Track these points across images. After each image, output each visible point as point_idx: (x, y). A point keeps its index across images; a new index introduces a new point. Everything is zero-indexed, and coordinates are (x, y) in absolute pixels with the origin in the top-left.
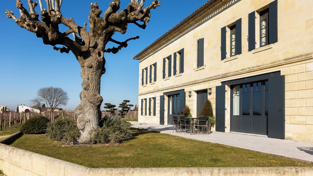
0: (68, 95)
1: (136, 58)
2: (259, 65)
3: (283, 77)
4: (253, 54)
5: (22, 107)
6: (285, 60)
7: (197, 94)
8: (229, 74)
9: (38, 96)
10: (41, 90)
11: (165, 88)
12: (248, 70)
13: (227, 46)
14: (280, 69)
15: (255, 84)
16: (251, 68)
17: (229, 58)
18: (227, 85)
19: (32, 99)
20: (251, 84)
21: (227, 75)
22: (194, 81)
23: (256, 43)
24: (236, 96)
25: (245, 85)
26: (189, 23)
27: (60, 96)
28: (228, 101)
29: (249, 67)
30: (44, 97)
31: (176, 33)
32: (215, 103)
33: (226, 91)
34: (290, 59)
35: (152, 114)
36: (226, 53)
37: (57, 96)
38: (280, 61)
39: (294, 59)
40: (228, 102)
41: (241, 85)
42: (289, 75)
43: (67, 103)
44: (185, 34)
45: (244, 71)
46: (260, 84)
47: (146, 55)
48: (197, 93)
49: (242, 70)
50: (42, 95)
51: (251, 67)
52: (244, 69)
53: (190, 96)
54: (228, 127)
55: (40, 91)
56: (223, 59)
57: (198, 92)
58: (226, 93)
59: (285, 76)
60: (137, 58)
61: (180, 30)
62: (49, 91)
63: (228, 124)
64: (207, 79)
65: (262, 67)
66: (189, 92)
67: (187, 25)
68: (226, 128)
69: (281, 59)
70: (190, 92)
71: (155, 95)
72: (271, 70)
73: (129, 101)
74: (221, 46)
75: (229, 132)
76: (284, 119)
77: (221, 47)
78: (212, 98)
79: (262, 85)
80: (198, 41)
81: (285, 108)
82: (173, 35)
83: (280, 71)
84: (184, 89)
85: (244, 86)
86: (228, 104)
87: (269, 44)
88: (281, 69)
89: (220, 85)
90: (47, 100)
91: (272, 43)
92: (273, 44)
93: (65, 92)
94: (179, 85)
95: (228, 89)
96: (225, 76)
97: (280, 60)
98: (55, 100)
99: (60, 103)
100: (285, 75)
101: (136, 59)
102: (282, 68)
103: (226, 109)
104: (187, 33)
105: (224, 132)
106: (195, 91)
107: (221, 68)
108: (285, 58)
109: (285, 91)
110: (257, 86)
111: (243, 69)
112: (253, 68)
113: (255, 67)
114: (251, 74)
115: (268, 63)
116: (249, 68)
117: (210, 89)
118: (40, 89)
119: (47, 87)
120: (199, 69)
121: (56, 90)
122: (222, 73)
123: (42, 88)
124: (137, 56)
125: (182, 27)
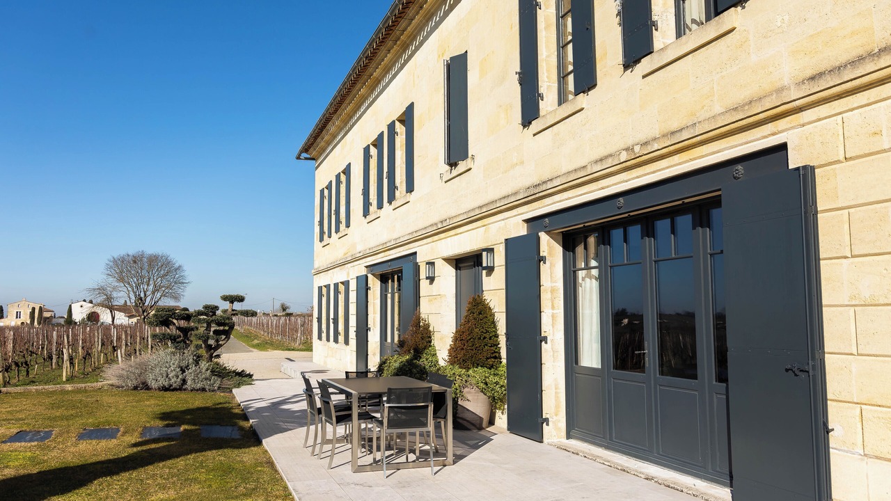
0: (186, 274)
1: (304, 155)
2: (675, 126)
3: (806, 176)
4: (644, 77)
5: (82, 306)
6: (812, 78)
7: (456, 270)
8: (550, 185)
9: (105, 277)
10: (115, 261)
11: (368, 251)
12: (624, 156)
13: (544, 64)
14: (785, 134)
15: (663, 225)
16: (637, 149)
17: (548, 116)
18: (548, 233)
19: (91, 286)
20: (647, 222)
21: (544, 187)
22: (442, 222)
23: (654, 24)
24: (588, 280)
25: (622, 229)
26: (421, 7)
27: (163, 277)
28: (556, 302)
29: (629, 143)
30: (121, 280)
31: (389, 51)
32: (505, 311)
33: (543, 259)
34: (840, 68)
35: (341, 338)
36: (539, 95)
37: (155, 278)
38: (780, 90)
39: (870, 67)
40: (553, 308)
41: (604, 232)
42: (838, 162)
43: (182, 293)
44: (417, 48)
45: (610, 162)
46: (685, 221)
47: (328, 143)
48: (457, 268)
49: (601, 160)
50: (116, 275)
51: (637, 140)
52: (606, 157)
53: (431, 279)
54: (555, 418)
55: (111, 264)
56: (530, 123)
57: (458, 262)
58: (544, 269)
59: (813, 168)
60: (308, 156)
61: (399, 39)
62: (135, 262)
63: (557, 407)
64: (477, 212)
65: (685, 135)
66: (427, 263)
67: (417, 13)
68: (548, 425)
69: (786, 82)
70: (431, 264)
71: (348, 274)
72: (736, 146)
73: (241, 299)
74: (521, 69)
75: (564, 441)
76: (825, 424)
77: (519, 74)
78: (494, 289)
79: (694, 228)
80: (449, 67)
81: (827, 356)
82: (383, 60)
83: (783, 147)
84: (415, 253)
85: (617, 234)
86: (553, 316)
87: (717, 14)
88: (790, 132)
89: (522, 230)
90: (129, 289)
91: (735, 5)
92: (739, 8)
93: (177, 265)
94: (402, 239)
95: (550, 248)
96: (537, 195)
97: (779, 85)
98: (151, 287)
99: (165, 296)
100: (815, 165)
101: (306, 159)
102: (793, 128)
103: (545, 339)
104: (421, 44)
105: (541, 441)
106: (448, 260)
107: (522, 163)
108: (809, 73)
109: (818, 260)
110: (673, 231)
111: (606, 154)
112: (646, 144)
113: (655, 139)
114: (638, 177)
115: (718, 109)
116: (627, 149)
117: (490, 250)
118: (112, 259)
119: (130, 253)
120: (455, 172)
121: (154, 261)
122: (528, 184)
123: (115, 257)
124: (306, 149)
125: (403, 24)
